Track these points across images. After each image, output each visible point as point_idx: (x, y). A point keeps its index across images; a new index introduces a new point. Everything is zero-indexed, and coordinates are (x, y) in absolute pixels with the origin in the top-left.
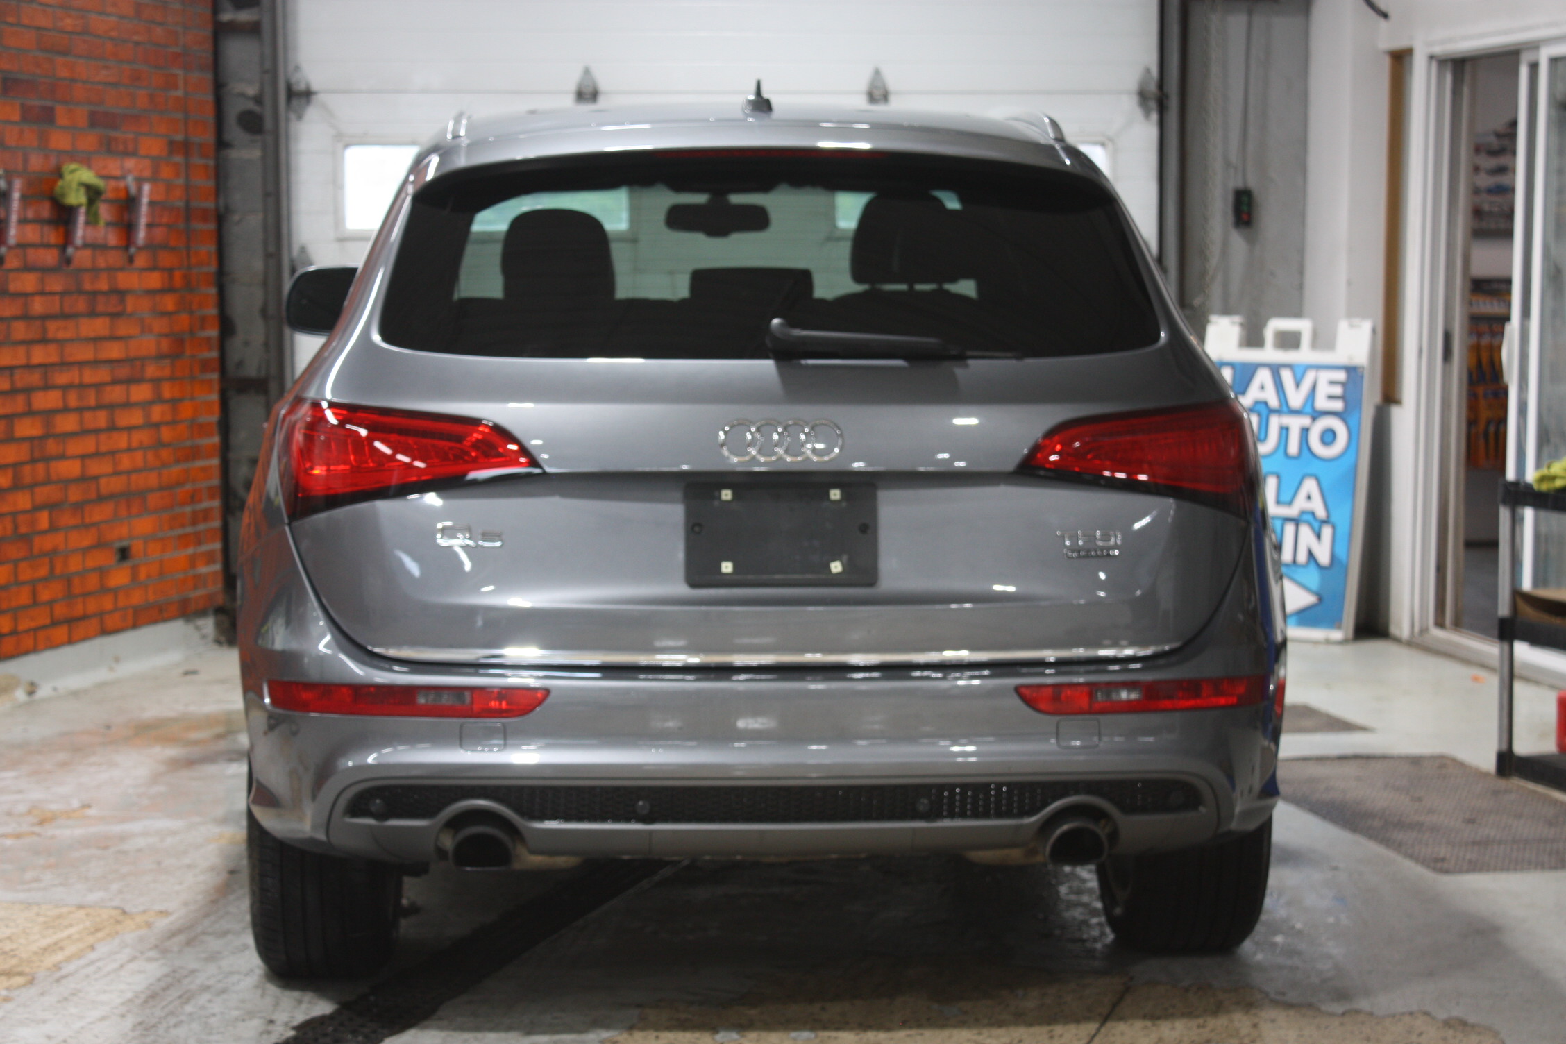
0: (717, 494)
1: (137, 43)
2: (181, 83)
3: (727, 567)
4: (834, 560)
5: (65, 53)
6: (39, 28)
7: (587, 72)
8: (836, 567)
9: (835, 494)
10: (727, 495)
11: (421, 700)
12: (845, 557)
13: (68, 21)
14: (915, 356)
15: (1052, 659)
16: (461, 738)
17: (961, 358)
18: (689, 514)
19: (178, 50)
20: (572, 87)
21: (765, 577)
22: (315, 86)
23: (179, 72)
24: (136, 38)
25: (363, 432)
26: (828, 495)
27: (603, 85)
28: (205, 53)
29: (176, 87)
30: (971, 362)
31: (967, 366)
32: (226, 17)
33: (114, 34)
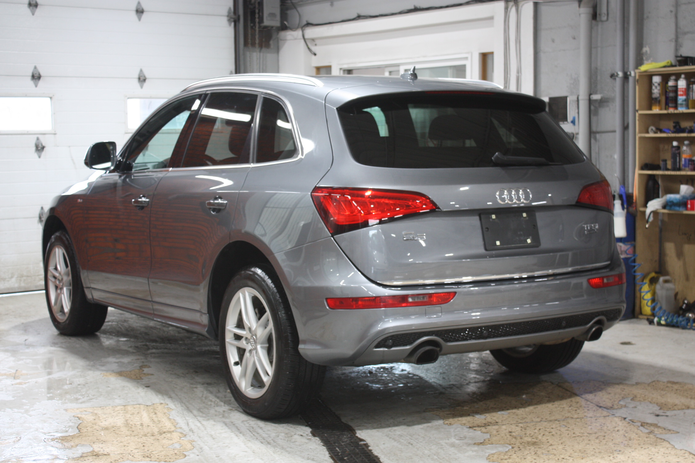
0: (490, 216)
3: (498, 243)
4: (528, 238)
8: (529, 241)
9: (524, 215)
10: (494, 217)
11: (410, 300)
12: (531, 237)
16: (426, 314)
17: (548, 165)
21: (509, 246)
25: (349, 197)
26: (522, 215)
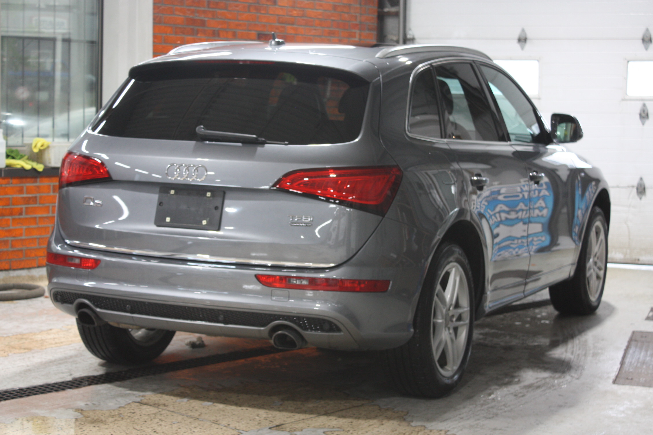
0: (169, 191)
1: (333, 20)
2: (357, 35)
3: (168, 220)
4: (204, 220)
5: (293, 24)
6: (278, 15)
7: (523, 30)
8: (204, 222)
9: (209, 194)
10: (172, 192)
12: (208, 219)
13: (295, 12)
14: (246, 142)
15: (269, 265)
16: (77, 276)
17: (263, 143)
18: (159, 198)
19: (357, 23)
20: (517, 36)
21: (180, 224)
22: (416, 37)
23: (357, 32)
24: (333, 18)
26: (206, 194)
27: (529, 35)
28: (374, 23)
29: (355, 37)
30: (266, 145)
31: (263, 147)
32: (386, 10)
33: (320, 17)
